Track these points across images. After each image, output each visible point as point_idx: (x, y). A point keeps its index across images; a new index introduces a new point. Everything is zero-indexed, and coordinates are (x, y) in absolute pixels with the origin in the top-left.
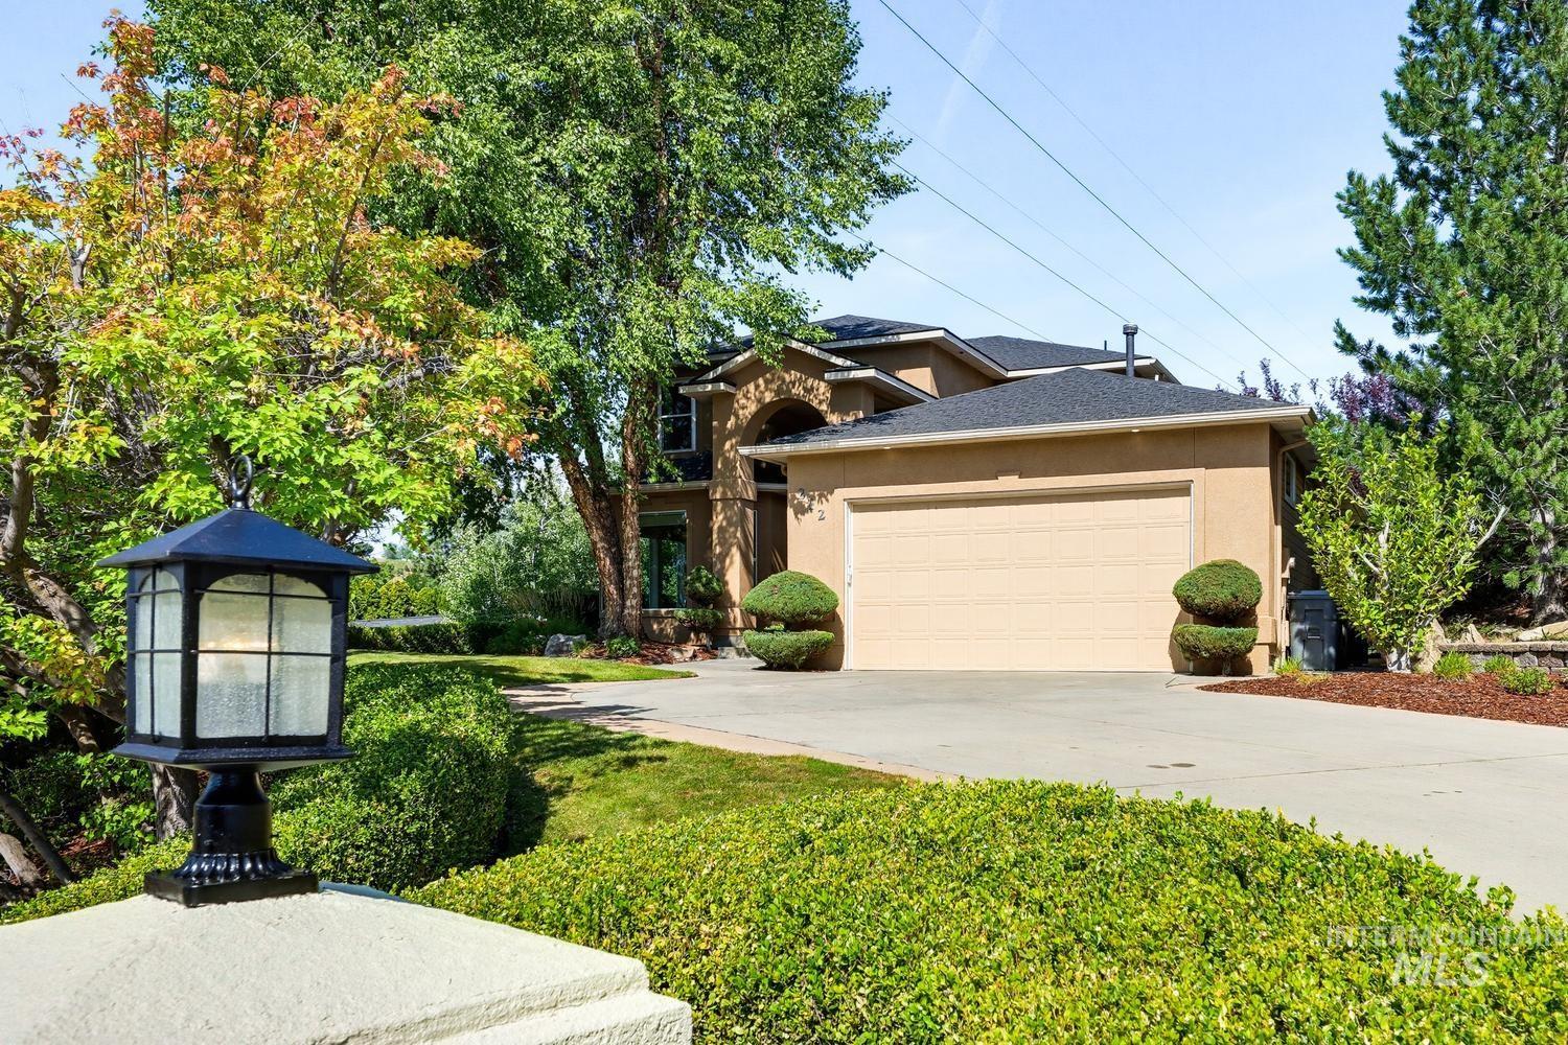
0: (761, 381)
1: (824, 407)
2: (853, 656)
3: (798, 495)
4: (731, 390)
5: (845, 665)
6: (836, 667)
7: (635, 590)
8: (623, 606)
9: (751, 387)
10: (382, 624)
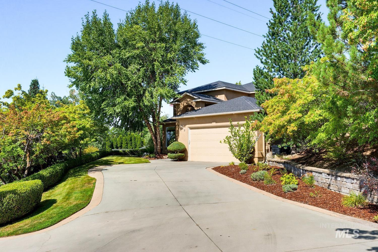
0: (184, 101)
1: (194, 106)
2: (190, 158)
3: (181, 126)
4: (179, 103)
5: (188, 160)
6: (187, 161)
7: (159, 144)
8: (157, 147)
9: (182, 102)
10: (124, 150)
